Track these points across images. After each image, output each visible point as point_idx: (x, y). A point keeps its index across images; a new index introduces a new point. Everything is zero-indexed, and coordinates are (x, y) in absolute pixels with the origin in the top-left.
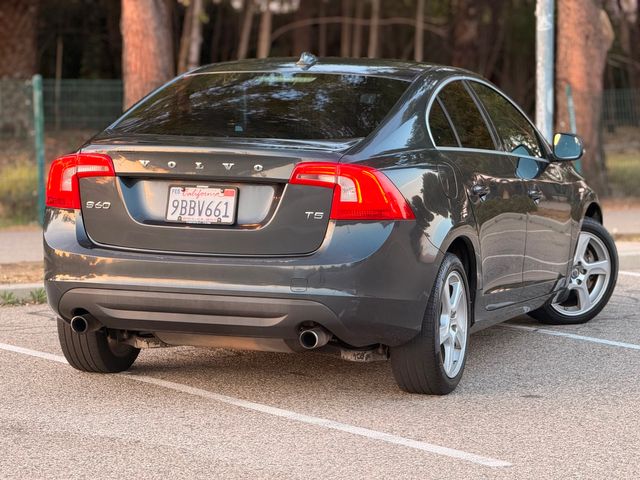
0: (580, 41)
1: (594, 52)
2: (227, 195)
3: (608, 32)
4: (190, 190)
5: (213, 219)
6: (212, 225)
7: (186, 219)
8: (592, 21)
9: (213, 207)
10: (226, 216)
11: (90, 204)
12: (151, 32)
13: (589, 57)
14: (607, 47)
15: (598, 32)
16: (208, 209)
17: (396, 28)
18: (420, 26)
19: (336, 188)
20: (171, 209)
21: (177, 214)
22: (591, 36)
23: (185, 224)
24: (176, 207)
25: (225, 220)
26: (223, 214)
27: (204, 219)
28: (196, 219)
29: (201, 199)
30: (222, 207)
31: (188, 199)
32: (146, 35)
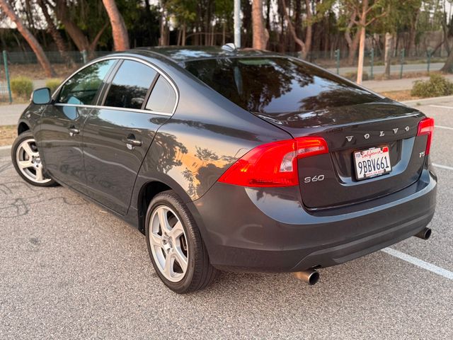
0: (259, 38)
1: (263, 41)
2: (385, 151)
3: (267, 35)
4: (366, 152)
5: (381, 171)
6: (382, 175)
7: (368, 174)
8: (263, 32)
9: (379, 163)
10: (387, 167)
11: (307, 179)
13: (262, 43)
14: (267, 40)
15: (264, 35)
16: (377, 164)
17: (218, 35)
18: (224, 35)
20: (358, 170)
21: (363, 173)
22: (262, 37)
23: (369, 178)
24: (361, 168)
25: (387, 170)
26: (386, 166)
27: (377, 172)
28: (373, 173)
29: (373, 157)
30: (384, 161)
31: (366, 159)
32: (120, 37)
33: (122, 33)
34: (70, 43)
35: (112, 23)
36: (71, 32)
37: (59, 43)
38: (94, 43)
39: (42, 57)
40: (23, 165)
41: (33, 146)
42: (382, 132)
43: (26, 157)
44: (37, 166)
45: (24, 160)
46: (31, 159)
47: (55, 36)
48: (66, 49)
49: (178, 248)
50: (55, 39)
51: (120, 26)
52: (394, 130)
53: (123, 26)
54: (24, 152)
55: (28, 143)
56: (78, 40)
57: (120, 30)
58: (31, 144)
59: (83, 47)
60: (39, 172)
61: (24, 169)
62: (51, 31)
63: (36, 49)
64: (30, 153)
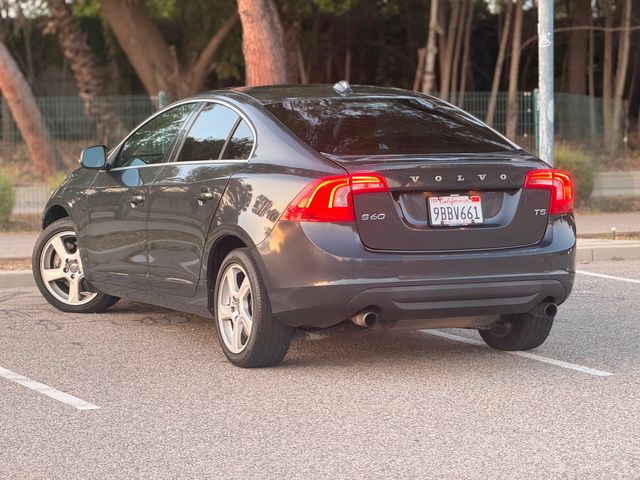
2: (475, 200)
4: (445, 199)
5: (468, 221)
6: (469, 226)
7: (447, 222)
9: (465, 211)
10: (477, 218)
11: (365, 216)
12: (267, 51)
16: (462, 213)
19: (553, 189)
20: (433, 216)
21: (439, 219)
23: (448, 227)
24: (438, 214)
25: (477, 221)
26: (475, 217)
27: (461, 221)
28: (454, 222)
29: (455, 205)
30: (473, 211)
31: (445, 206)
32: (262, 54)
33: (269, 44)
34: (114, 70)
35: (243, 18)
36: (125, 29)
37: (82, 69)
38: (199, 68)
39: (26, 115)
40: (49, 275)
41: (68, 244)
42: (460, 177)
43: (56, 262)
44: (72, 277)
45: (52, 267)
46: (63, 266)
47: (69, 44)
48: (104, 87)
49: (245, 310)
50: (68, 54)
51: (264, 23)
52: (480, 176)
53: (272, 24)
54: (54, 252)
55: (62, 237)
56: (145, 57)
57: (265, 35)
58: (66, 240)
59: (160, 81)
60: (74, 287)
61: (50, 282)
62: (59, 29)
63: (12, 89)
64: (63, 254)
